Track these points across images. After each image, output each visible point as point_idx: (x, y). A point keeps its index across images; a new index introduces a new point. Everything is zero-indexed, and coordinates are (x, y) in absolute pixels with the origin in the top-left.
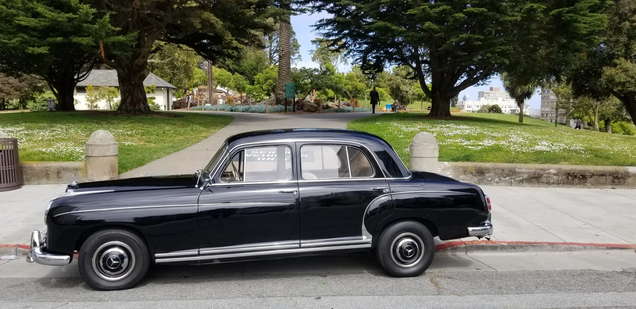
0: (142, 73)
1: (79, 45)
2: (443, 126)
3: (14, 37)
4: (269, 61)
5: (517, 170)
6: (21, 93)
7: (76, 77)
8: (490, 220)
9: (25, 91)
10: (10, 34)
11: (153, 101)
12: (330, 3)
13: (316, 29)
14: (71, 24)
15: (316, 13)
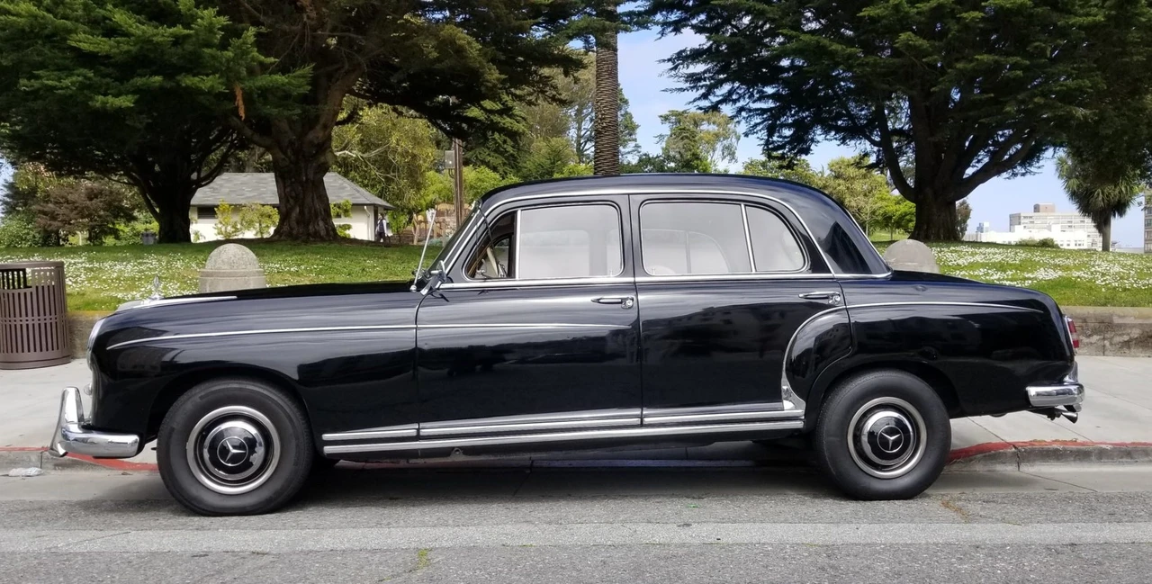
0: (322, 159)
1: (193, 92)
2: (946, 249)
3: (67, 76)
4: (577, 158)
5: (1117, 321)
6: (91, 221)
7: (194, 176)
8: (1076, 374)
9: (100, 216)
10: (59, 70)
11: (347, 232)
12: (698, 15)
13: (671, 69)
14: (180, 51)
15: (671, 36)
